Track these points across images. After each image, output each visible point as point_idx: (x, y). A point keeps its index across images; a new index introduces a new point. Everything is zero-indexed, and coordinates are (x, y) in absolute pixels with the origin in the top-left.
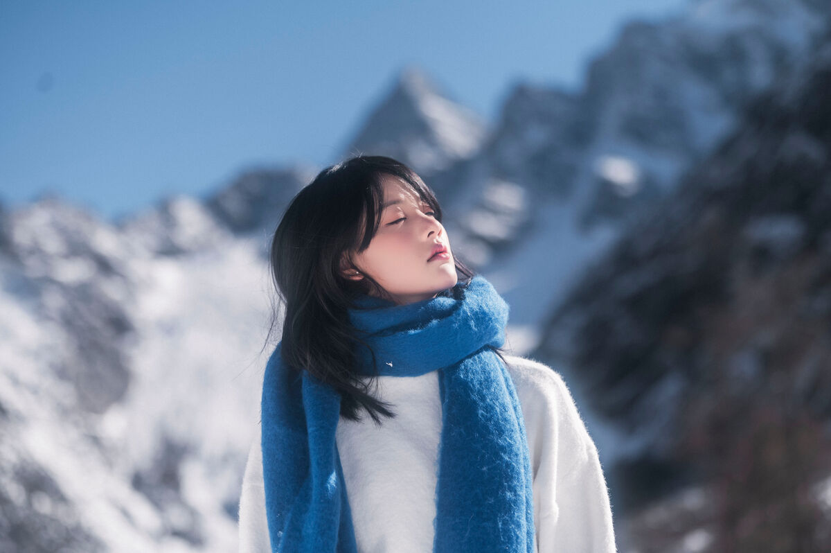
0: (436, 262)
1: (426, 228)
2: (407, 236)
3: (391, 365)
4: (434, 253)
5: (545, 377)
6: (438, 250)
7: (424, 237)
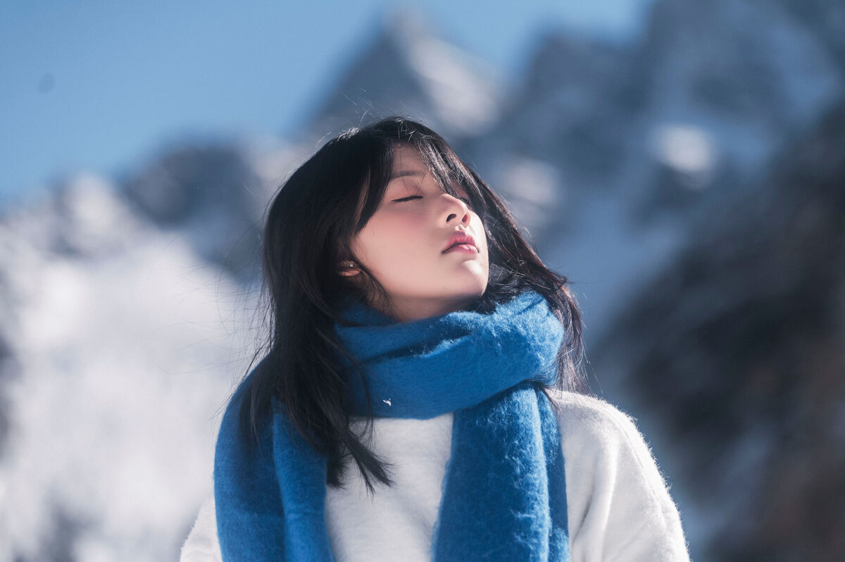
0: (456, 255)
1: (445, 210)
2: (420, 217)
3: (389, 403)
4: (453, 242)
5: (601, 421)
6: (459, 239)
7: (442, 222)
